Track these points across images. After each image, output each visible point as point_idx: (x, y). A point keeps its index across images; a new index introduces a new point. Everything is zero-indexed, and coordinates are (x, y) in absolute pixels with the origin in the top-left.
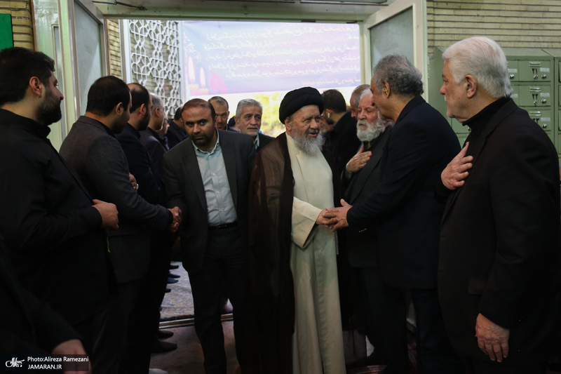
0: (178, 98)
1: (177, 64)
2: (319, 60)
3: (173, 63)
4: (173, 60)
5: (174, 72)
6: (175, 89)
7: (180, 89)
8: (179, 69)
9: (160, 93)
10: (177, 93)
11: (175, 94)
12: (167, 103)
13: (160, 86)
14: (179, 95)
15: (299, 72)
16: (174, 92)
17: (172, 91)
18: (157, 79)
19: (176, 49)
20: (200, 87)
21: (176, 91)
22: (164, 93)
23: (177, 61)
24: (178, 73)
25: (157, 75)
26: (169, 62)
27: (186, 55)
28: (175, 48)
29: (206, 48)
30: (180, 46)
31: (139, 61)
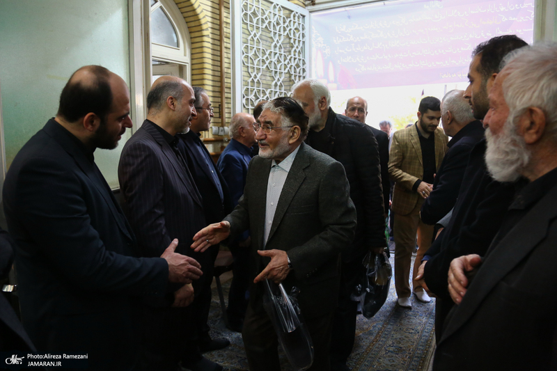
1: (301, 58)
2: (462, 49)
3: (297, 56)
4: (297, 54)
5: (298, 66)
8: (304, 64)
15: (438, 63)
18: (276, 72)
19: (301, 43)
20: (328, 82)
22: (283, 88)
23: (301, 55)
24: (302, 67)
25: (275, 68)
26: (292, 55)
27: (314, 50)
28: (299, 41)
29: (335, 41)
30: (307, 39)
31: (253, 53)
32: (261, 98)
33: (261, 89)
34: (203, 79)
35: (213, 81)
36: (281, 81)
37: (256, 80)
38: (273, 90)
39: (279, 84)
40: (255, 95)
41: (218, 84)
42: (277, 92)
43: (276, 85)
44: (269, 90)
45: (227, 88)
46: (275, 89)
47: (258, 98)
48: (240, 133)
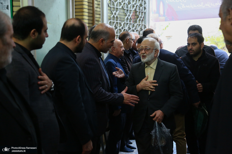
0: (143, 24)
5: (141, 5)
6: (141, 17)
7: (144, 17)
8: (145, 3)
9: (129, 20)
10: (142, 21)
11: (141, 21)
12: (134, 28)
13: (129, 16)
14: (143, 22)
16: (140, 20)
17: (138, 19)
18: (127, 10)
20: (160, 15)
21: (141, 19)
22: (132, 21)
24: (144, 6)
25: (127, 8)
32: (118, 28)
33: (119, 22)
34: (83, 15)
35: (88, 16)
36: (130, 16)
37: (115, 16)
38: (126, 22)
39: (129, 18)
40: (115, 26)
41: (91, 18)
42: (128, 23)
43: (127, 19)
44: (123, 22)
45: (96, 21)
46: (127, 21)
47: (117, 28)
48: (113, 51)
